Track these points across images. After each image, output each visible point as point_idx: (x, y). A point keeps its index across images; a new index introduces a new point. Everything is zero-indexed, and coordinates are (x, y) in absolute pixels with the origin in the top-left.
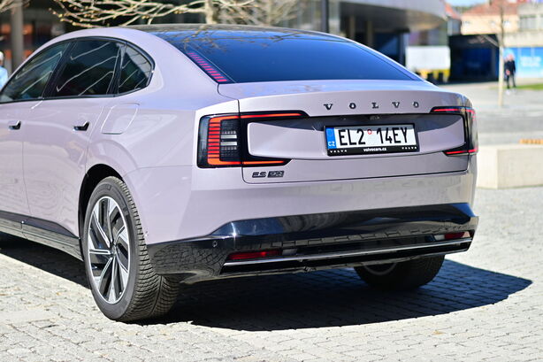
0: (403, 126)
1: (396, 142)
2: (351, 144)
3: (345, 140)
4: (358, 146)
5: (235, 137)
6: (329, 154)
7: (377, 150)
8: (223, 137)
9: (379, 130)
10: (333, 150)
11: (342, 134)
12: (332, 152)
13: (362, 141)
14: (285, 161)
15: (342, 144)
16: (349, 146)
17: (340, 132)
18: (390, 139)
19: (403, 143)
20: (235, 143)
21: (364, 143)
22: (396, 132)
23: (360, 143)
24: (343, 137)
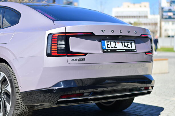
0: (131, 41)
1: (128, 48)
2: (112, 48)
3: (109, 46)
4: (114, 49)
5: (64, 43)
6: (103, 52)
7: (121, 51)
8: (58, 43)
9: (122, 43)
10: (105, 50)
11: (108, 43)
12: (105, 51)
13: (116, 47)
14: (85, 54)
15: (108, 48)
16: (111, 49)
17: (107, 42)
18: (126, 47)
19: (131, 48)
20: (64, 46)
21: (116, 48)
22: (128, 43)
23: (115, 47)
24: (108, 45)
